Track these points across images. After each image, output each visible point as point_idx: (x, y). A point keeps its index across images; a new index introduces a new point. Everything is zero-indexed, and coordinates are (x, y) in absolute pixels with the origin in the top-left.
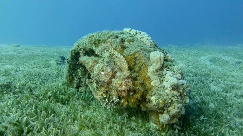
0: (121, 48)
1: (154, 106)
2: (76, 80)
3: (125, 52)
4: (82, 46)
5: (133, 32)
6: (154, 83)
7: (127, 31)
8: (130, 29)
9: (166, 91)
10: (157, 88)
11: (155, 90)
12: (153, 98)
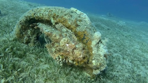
0: (76, 25)
1: (94, 66)
2: (26, 38)
3: (78, 29)
4: (39, 15)
5: (79, 12)
6: (94, 52)
7: (74, 10)
8: (76, 9)
9: (101, 57)
10: (95, 55)
11: (94, 56)
12: (94, 62)
